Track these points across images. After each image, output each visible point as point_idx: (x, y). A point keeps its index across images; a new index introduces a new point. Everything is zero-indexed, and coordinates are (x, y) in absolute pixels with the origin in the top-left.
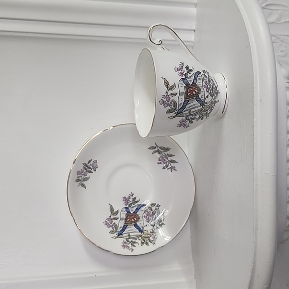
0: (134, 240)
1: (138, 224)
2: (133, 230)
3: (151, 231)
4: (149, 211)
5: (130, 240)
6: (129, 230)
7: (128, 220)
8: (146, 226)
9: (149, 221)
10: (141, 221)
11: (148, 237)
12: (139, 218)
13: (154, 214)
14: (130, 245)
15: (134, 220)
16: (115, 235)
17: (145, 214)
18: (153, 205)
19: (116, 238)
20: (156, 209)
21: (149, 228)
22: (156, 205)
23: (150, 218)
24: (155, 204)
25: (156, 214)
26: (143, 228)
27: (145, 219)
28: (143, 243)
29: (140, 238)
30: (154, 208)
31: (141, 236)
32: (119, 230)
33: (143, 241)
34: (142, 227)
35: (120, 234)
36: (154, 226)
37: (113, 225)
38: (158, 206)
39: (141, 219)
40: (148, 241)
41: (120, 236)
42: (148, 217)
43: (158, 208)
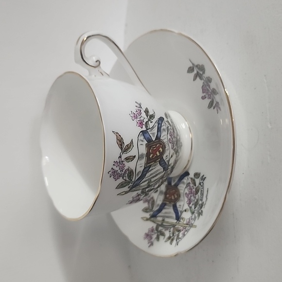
0: (163, 230)
1: (178, 204)
2: (170, 213)
3: (188, 220)
4: (192, 185)
5: (160, 228)
6: (166, 213)
7: (168, 196)
8: (186, 211)
9: (189, 203)
10: (182, 201)
11: (179, 231)
12: (180, 196)
13: (197, 192)
14: (155, 236)
15: (174, 197)
16: (148, 215)
17: (187, 191)
18: (197, 175)
19: (147, 220)
20: (200, 184)
21: (186, 216)
22: (201, 175)
23: (192, 198)
24: (199, 174)
25: (199, 193)
26: (182, 212)
27: (186, 199)
28: (169, 238)
29: (172, 229)
30: (197, 181)
31: (174, 226)
32: (156, 208)
33: (171, 235)
35: (154, 216)
36: (193, 213)
37: (150, 200)
38: (203, 179)
39: (182, 198)
40: (176, 237)
41: (152, 219)
42: (190, 196)
43: (203, 183)
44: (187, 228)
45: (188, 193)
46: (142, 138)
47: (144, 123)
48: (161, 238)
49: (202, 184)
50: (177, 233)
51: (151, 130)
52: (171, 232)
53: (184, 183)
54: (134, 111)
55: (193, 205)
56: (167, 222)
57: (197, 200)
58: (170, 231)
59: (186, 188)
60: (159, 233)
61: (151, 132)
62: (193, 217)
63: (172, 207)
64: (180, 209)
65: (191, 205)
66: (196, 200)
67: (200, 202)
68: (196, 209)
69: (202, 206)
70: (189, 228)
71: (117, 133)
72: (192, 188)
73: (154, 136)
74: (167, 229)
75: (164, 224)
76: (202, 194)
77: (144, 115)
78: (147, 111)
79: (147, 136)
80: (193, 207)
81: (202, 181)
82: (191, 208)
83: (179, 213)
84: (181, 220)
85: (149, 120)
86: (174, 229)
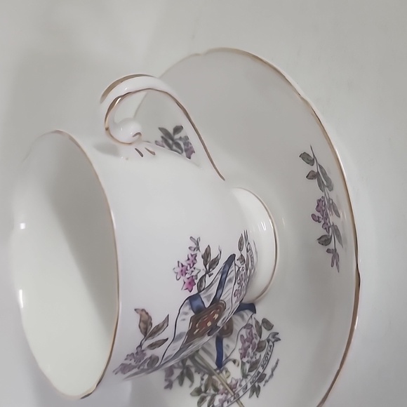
0: (193, 370)
1: (225, 342)
3: (234, 382)
4: (254, 331)
8: (234, 362)
9: (243, 355)
11: (216, 390)
12: (231, 332)
13: (260, 348)
14: (177, 372)
17: (244, 333)
18: (267, 324)
20: (268, 341)
21: (234, 372)
22: (274, 330)
24: (271, 326)
25: (263, 354)
27: (240, 345)
28: (198, 391)
29: (206, 377)
30: (266, 334)
31: (210, 373)
33: (203, 389)
34: (227, 358)
36: (245, 376)
38: (276, 338)
39: (234, 336)
40: (208, 399)
42: (247, 344)
43: (273, 343)
44: (229, 396)
45: (245, 337)
46: (187, 308)
47: (196, 281)
48: (187, 381)
49: (271, 343)
50: (212, 392)
51: (207, 291)
52: (204, 382)
53: (242, 317)
54: (184, 261)
55: (248, 362)
56: (202, 359)
57: (257, 362)
58: (202, 379)
59: (244, 327)
60: (185, 371)
61: (205, 295)
62: (244, 383)
63: (215, 339)
64: (226, 352)
65: (245, 360)
66: (254, 360)
67: (261, 370)
68: (252, 374)
69: (261, 378)
70: (232, 399)
71: (143, 310)
72: (254, 336)
73: (209, 301)
74: (198, 371)
75: (197, 358)
76: (267, 360)
77: (200, 264)
78: (207, 255)
79: (197, 303)
80: (247, 366)
81: (273, 340)
82: (243, 364)
83: (224, 359)
84: (224, 372)
85: (207, 272)
86: (208, 379)
